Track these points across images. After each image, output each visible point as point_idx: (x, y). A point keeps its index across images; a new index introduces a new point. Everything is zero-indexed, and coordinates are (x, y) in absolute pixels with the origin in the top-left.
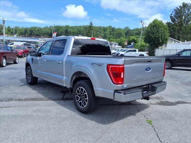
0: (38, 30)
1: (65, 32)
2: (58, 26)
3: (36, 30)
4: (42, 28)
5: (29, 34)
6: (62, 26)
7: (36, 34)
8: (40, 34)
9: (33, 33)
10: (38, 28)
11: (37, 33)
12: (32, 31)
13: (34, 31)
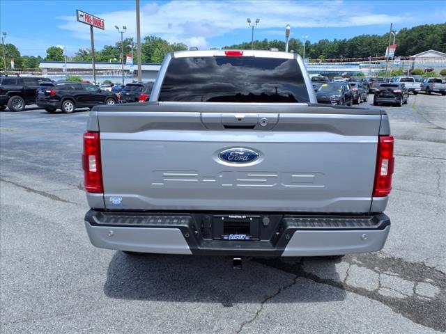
0: (370, 44)
1: (442, 39)
2: (423, 26)
3: (364, 44)
4: (379, 37)
5: (347, 54)
6: (435, 24)
7: (365, 54)
8: (372, 52)
9: (355, 52)
10: (370, 38)
11: (365, 50)
12: (356, 47)
13: (359, 48)
